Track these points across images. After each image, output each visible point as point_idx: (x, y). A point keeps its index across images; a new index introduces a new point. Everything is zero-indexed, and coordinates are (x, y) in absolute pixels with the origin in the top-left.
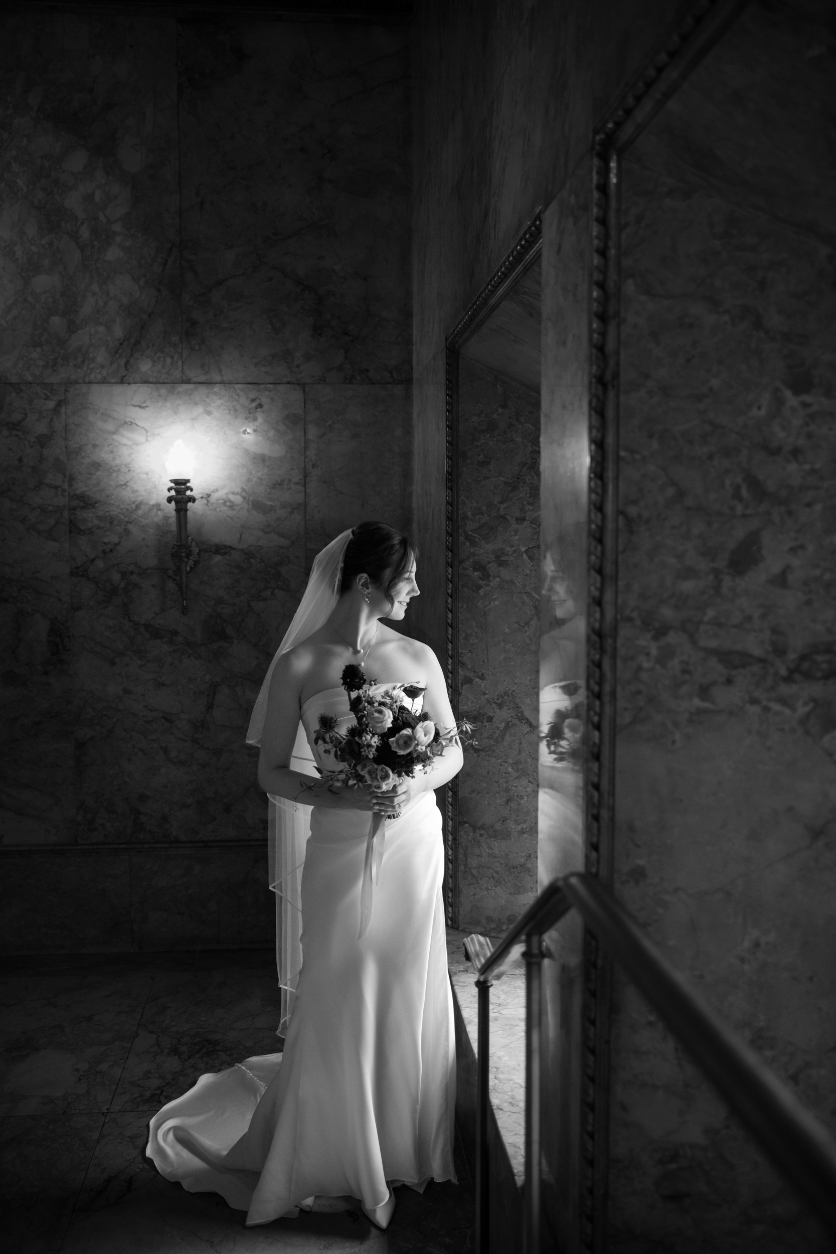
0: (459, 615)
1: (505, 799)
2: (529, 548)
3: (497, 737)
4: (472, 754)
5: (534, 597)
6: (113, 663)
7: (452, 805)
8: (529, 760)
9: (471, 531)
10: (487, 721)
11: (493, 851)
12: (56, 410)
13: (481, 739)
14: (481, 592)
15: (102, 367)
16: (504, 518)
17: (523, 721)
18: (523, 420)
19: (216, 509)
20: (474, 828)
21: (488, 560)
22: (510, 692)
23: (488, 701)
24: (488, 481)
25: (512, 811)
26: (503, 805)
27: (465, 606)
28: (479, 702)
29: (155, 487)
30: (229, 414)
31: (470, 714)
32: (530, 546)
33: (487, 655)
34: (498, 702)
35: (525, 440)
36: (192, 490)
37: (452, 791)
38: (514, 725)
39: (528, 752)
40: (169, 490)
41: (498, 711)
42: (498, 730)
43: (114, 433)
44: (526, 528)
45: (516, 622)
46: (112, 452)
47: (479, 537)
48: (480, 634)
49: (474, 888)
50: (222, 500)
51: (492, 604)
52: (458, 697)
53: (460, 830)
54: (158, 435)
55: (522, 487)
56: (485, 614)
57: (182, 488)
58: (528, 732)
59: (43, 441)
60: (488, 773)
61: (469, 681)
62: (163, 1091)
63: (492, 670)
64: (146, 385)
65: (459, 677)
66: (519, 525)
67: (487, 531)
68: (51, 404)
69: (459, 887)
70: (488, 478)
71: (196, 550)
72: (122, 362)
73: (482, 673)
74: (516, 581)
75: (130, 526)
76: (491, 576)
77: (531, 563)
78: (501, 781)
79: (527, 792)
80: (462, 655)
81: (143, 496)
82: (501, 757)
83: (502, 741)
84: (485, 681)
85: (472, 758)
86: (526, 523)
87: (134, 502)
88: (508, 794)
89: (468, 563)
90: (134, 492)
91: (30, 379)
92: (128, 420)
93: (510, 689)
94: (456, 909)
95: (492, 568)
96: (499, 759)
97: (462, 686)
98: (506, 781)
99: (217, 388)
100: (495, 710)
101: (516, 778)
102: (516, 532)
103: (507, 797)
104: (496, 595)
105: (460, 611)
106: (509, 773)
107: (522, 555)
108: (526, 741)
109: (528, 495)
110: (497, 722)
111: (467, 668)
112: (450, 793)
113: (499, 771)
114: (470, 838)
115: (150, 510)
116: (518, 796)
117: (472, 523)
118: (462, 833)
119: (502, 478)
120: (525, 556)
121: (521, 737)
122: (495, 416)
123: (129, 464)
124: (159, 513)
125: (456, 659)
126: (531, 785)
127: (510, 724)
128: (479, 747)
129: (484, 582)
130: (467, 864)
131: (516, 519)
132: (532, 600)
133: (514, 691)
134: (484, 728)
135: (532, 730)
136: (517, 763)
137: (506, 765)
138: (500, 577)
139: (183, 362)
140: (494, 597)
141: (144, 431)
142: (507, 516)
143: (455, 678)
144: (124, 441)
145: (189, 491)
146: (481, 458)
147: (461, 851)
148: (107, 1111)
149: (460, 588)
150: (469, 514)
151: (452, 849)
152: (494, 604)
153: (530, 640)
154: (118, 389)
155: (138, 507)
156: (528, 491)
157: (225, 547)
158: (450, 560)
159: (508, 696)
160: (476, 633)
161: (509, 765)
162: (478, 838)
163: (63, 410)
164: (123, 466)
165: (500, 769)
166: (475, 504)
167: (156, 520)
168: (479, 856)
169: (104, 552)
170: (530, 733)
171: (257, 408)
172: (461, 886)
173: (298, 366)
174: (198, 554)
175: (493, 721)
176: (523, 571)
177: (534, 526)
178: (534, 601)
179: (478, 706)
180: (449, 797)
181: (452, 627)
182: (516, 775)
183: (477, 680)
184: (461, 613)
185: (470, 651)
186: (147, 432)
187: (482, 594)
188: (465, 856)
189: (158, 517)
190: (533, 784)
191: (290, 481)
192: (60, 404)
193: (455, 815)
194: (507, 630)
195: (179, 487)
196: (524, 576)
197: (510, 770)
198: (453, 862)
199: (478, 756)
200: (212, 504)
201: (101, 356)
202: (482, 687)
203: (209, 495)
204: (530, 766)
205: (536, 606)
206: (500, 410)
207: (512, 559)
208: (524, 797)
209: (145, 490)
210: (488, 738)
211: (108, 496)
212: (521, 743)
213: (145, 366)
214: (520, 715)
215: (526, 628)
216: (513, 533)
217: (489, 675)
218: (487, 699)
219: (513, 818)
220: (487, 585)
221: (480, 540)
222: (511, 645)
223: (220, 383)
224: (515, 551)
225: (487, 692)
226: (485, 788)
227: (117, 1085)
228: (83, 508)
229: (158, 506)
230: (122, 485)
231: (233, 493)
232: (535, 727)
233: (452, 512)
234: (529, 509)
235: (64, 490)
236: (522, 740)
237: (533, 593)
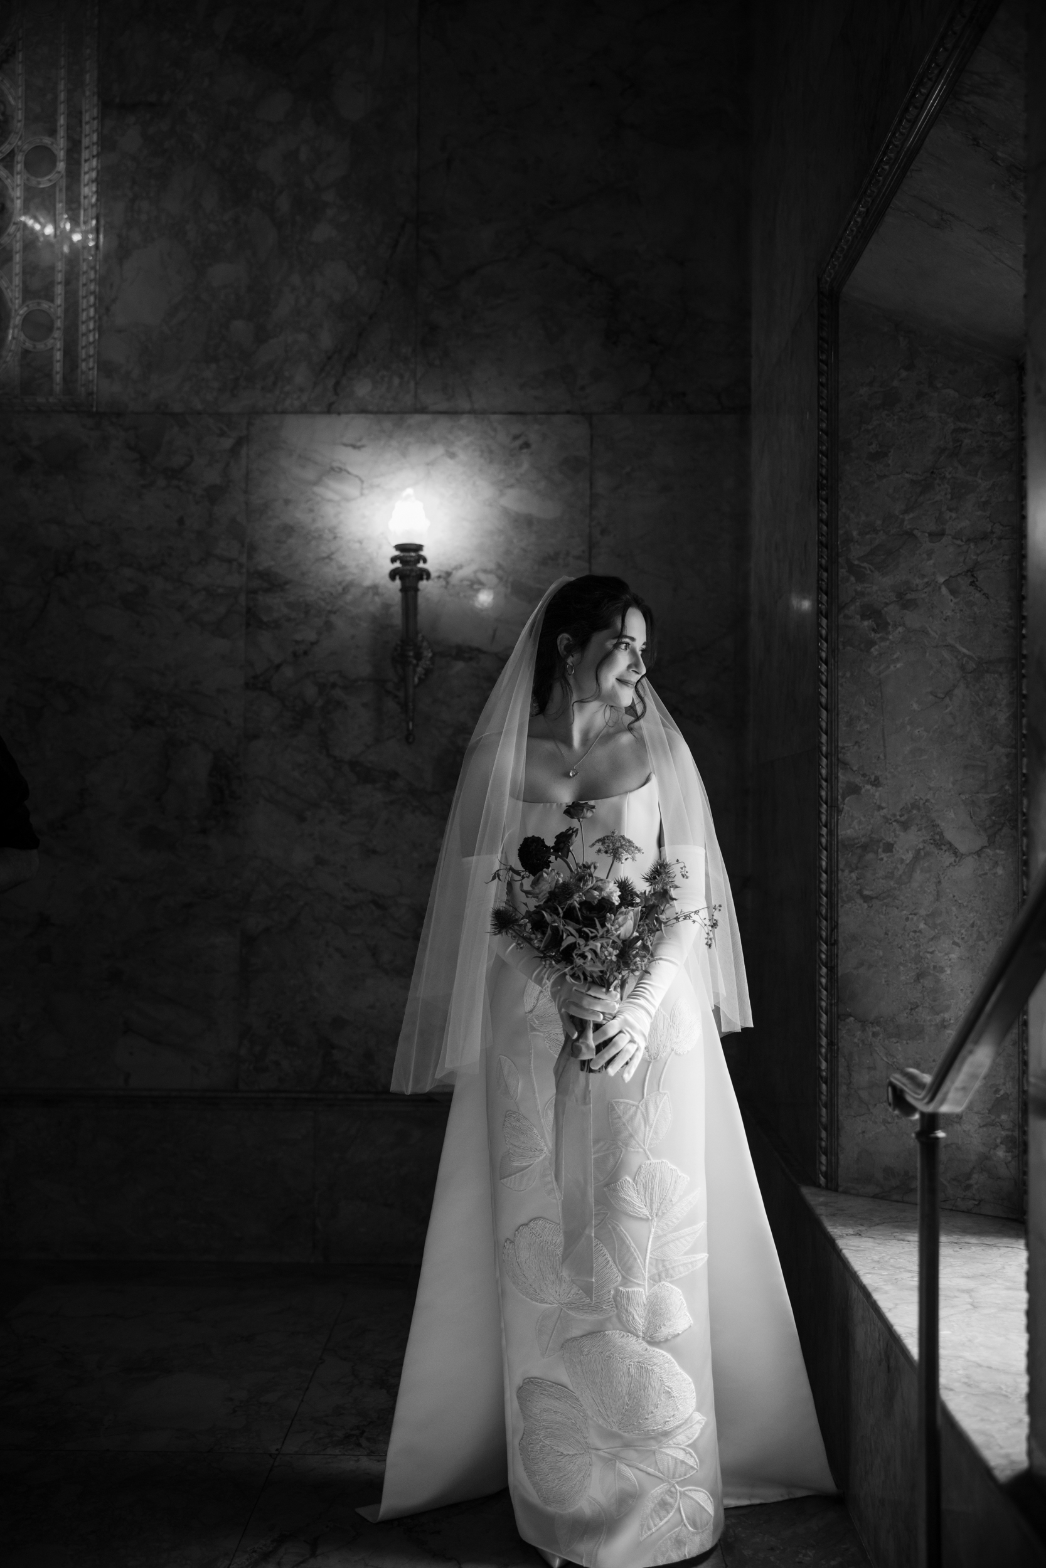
0: (840, 688)
1: (913, 974)
2: (951, 577)
3: (901, 876)
4: (860, 905)
5: (959, 652)
6: (302, 819)
7: (826, 990)
8: (954, 909)
9: (859, 559)
10: (884, 851)
11: (895, 1060)
12: (234, 451)
13: (874, 880)
14: (874, 651)
15: (302, 390)
16: (910, 534)
17: (943, 847)
18: (939, 385)
19: (458, 594)
20: (863, 1023)
21: (885, 600)
22: (922, 802)
23: (886, 820)
24: (884, 481)
25: (925, 993)
26: (911, 983)
27: (848, 675)
28: (872, 822)
29: (371, 560)
30: (481, 456)
31: (856, 841)
32: (953, 573)
33: (885, 747)
34: (903, 819)
35: (943, 415)
36: (425, 561)
37: (826, 967)
38: (928, 854)
39: (951, 896)
40: (393, 560)
41: (902, 834)
42: (902, 863)
43: (316, 483)
44: (946, 546)
45: (931, 693)
46: (311, 511)
47: (871, 567)
48: (872, 716)
49: (863, 1121)
50: (468, 580)
51: (892, 667)
52: (838, 816)
53: (839, 1027)
54: (378, 486)
55: (939, 485)
56: (880, 684)
57: (411, 557)
58: (951, 864)
59: (215, 494)
60: (886, 934)
61: (854, 790)
62: (363, 1432)
63: (893, 770)
64: (363, 415)
65: (840, 784)
66: (934, 543)
67: (883, 557)
68: (227, 443)
69: (838, 1121)
70: (885, 476)
71: (428, 654)
72: (331, 382)
73: (876, 777)
74: (929, 629)
75: (333, 618)
76: (889, 624)
77: (954, 600)
78: (908, 945)
79: (950, 960)
80: (843, 751)
81: (353, 574)
82: (906, 907)
83: (909, 882)
84: (880, 789)
85: (860, 912)
86: (945, 540)
87: (340, 583)
88: (918, 966)
89: (853, 608)
90: (342, 568)
91: (199, 407)
92: (335, 464)
93: (921, 799)
94: (833, 1158)
95: (892, 612)
96: (903, 910)
97: (844, 799)
98: (916, 945)
99: (464, 420)
100: (897, 833)
101: (932, 939)
102: (930, 554)
103: (918, 971)
104: (898, 653)
105: (840, 682)
106: (920, 932)
107: (940, 588)
108: (949, 879)
109: (949, 496)
110: (901, 851)
111: (852, 770)
112: (824, 970)
113: (904, 929)
114: (856, 1040)
115: (364, 594)
116: (935, 967)
117: (858, 547)
118: (844, 1032)
119: (907, 476)
120: (944, 590)
121: (941, 873)
122: (895, 383)
123: (335, 528)
124: (377, 599)
125: (833, 758)
126: (958, 948)
127: (922, 853)
128: (872, 892)
129: (878, 636)
130: (851, 1082)
131: (930, 534)
132: (956, 657)
133: (927, 801)
134: (879, 861)
135: (957, 860)
136: (932, 915)
137: (915, 918)
138: (904, 625)
139: (416, 384)
140: (895, 656)
141: (358, 482)
142: (915, 532)
143: (832, 787)
144: (330, 495)
145: (421, 562)
146: (873, 448)
147: (842, 1061)
148: (277, 1452)
149: (841, 647)
150: (855, 533)
151: (826, 1061)
152: (895, 667)
153: (954, 718)
154: (323, 421)
155: (346, 590)
156: (949, 490)
157: (471, 649)
158: (823, 607)
159: (919, 809)
160: (866, 714)
161: (921, 918)
162: (869, 1040)
163: (244, 451)
164: (327, 531)
165: (906, 925)
166: (863, 518)
167: (372, 608)
168: (872, 1068)
169: (295, 654)
170: (954, 866)
171: (521, 448)
172: (841, 1118)
173: (582, 388)
174: (432, 659)
175: (894, 850)
176: (942, 612)
177: (959, 542)
178: (959, 657)
179: (870, 827)
180: (821, 976)
181: (827, 710)
182: (933, 933)
183: (869, 787)
184: (842, 685)
185: (856, 742)
186: (362, 482)
187: (876, 653)
188: (848, 1070)
189: (373, 606)
190: (960, 947)
191: (568, 554)
192: (240, 442)
193: (831, 1005)
194: (915, 706)
195: (406, 554)
196: (943, 620)
197: (922, 926)
198: (829, 1081)
199: (869, 907)
200: (454, 586)
201: (301, 375)
202: (876, 797)
203: (449, 574)
204: (955, 918)
205: (962, 664)
206: (904, 374)
207: (923, 596)
208: (946, 969)
209: (357, 566)
210: (886, 877)
211: (303, 574)
212: (940, 882)
213: (363, 389)
214: (937, 837)
215: (947, 700)
216: (925, 556)
217: (886, 778)
218: (884, 817)
219: (927, 1005)
220: (883, 639)
221: (872, 571)
222: (923, 728)
223: (469, 412)
224: (927, 584)
225: (884, 805)
226: (881, 958)
227: (292, 1421)
228: (267, 591)
229: (375, 589)
230: (324, 558)
231: (485, 571)
232: (962, 855)
233: (827, 534)
234: (951, 517)
235: (241, 565)
236: (942, 877)
237: (958, 646)
